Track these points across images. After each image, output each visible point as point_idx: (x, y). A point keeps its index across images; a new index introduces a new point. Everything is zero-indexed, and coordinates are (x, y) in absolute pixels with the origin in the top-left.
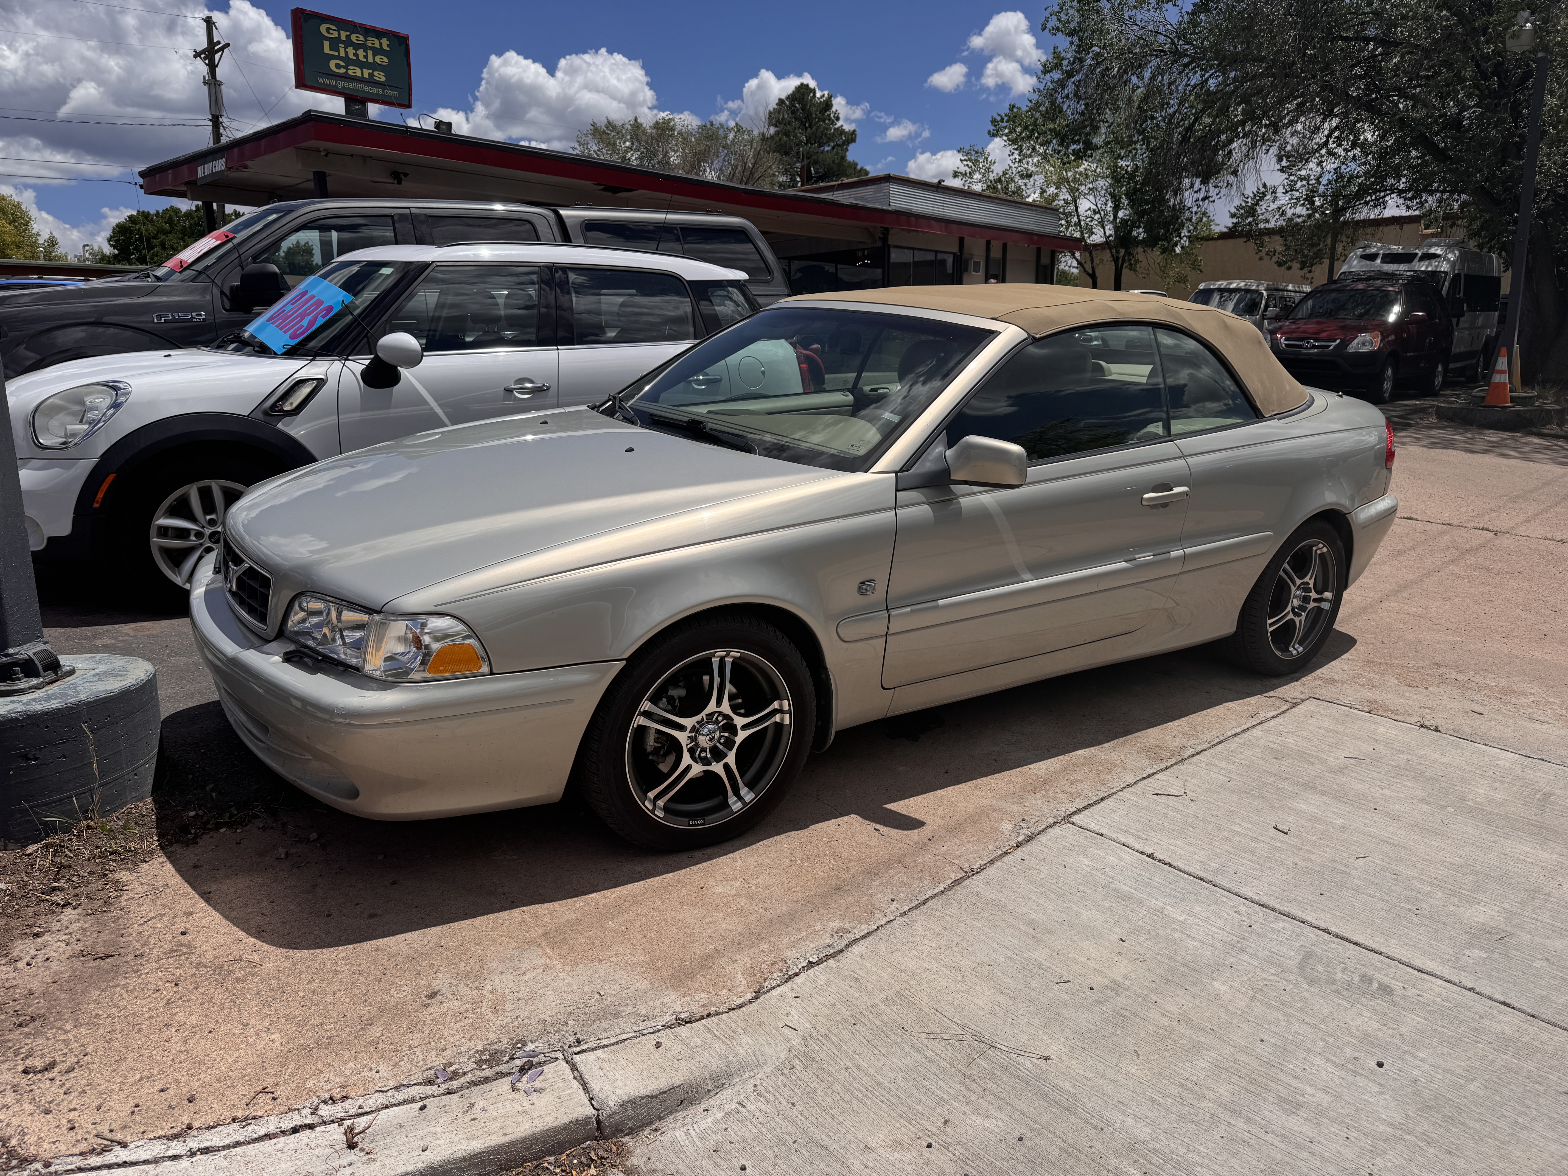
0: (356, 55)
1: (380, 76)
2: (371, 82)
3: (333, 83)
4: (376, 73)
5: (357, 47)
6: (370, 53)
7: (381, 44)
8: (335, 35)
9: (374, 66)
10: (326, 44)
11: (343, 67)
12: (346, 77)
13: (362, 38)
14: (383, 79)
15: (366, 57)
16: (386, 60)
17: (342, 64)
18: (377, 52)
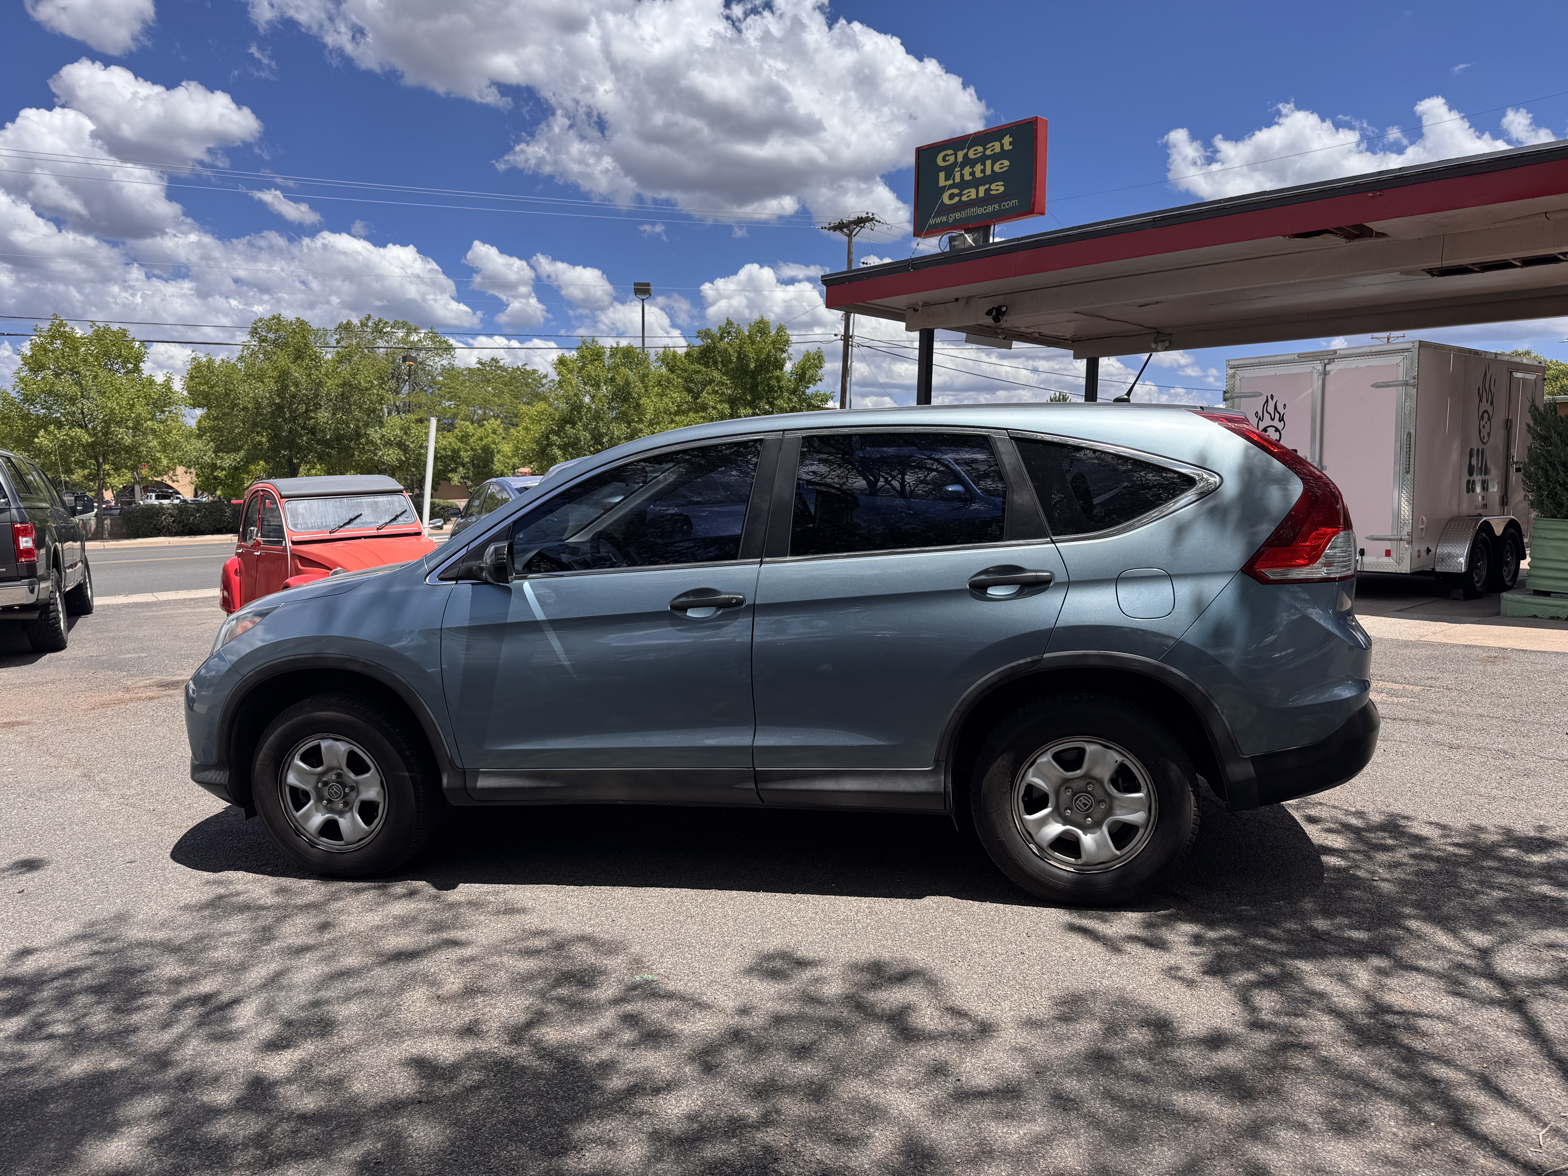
0: (972, 174)
1: (998, 188)
2: (989, 199)
3: (944, 219)
4: (993, 187)
5: (972, 163)
6: (989, 163)
7: (1002, 145)
8: (952, 159)
9: (995, 177)
10: (942, 175)
11: (957, 195)
12: (961, 206)
13: (980, 149)
14: (1002, 189)
15: (983, 171)
16: (1006, 163)
17: (956, 191)
18: (995, 158)
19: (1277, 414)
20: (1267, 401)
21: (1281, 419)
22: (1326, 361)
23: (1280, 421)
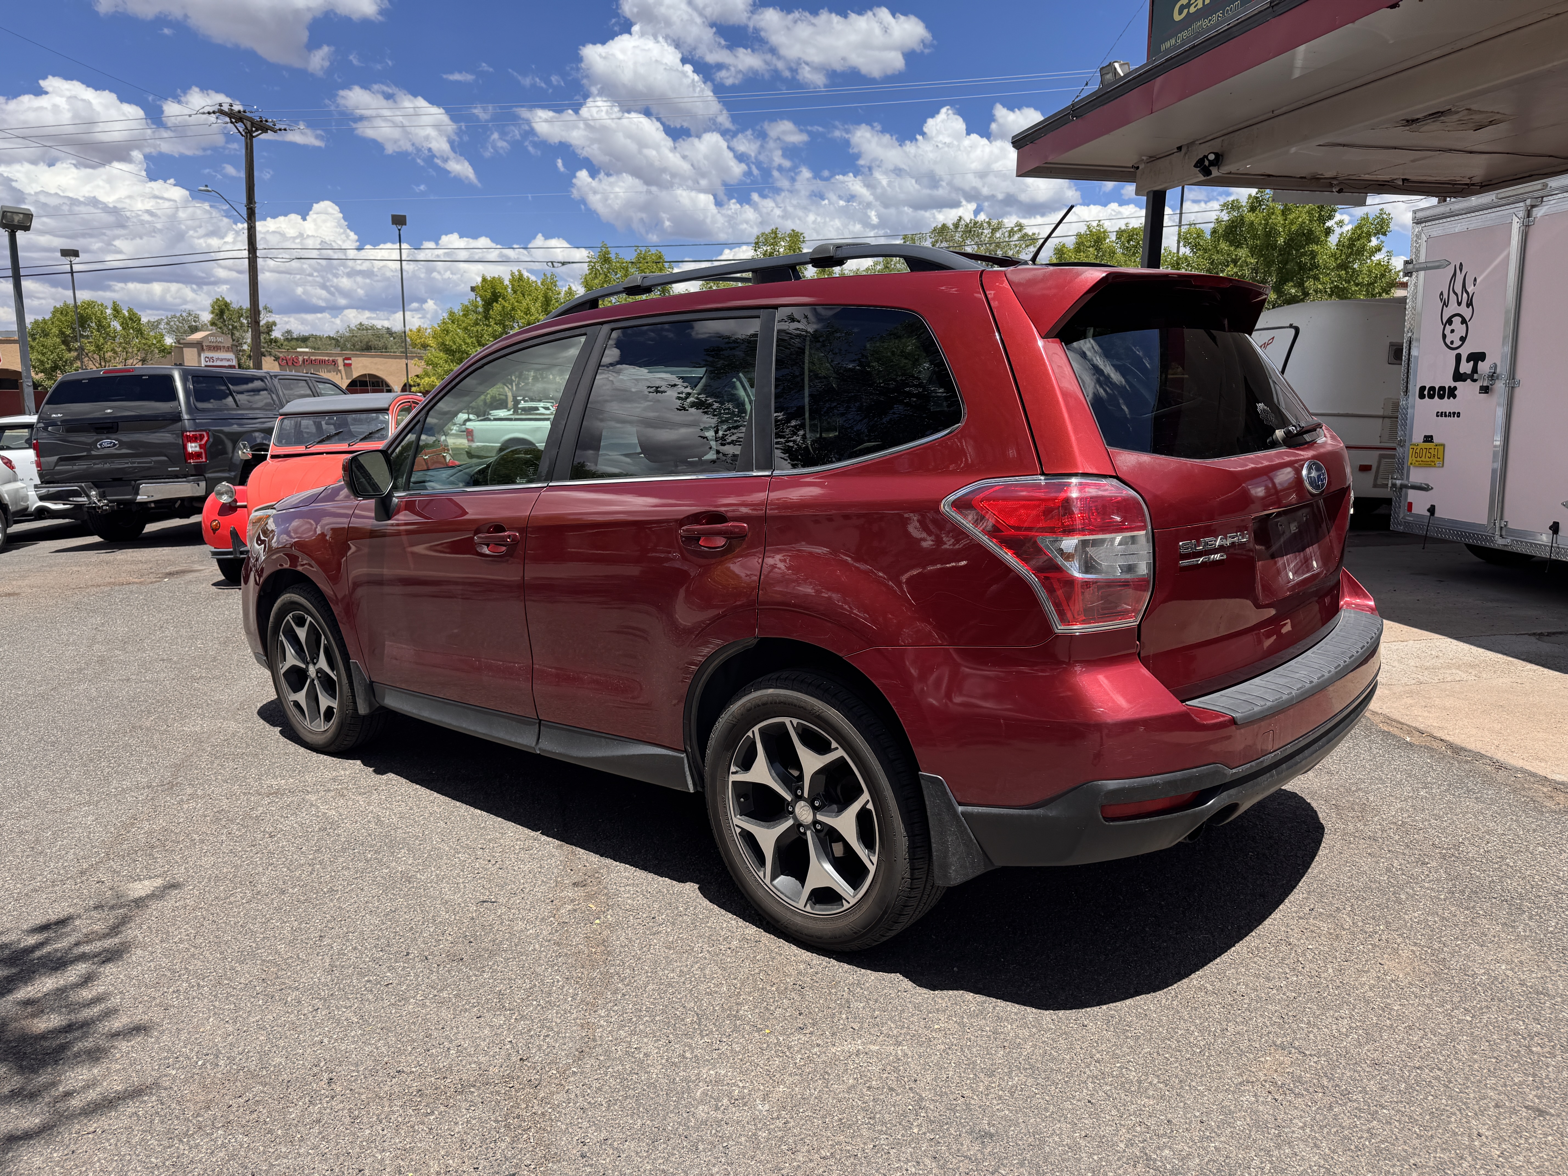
2: (1214, 4)
12: (1189, 21)
17: (1185, 1)
19: (1465, 295)
20: (1455, 274)
21: (1470, 304)
22: (1528, 202)
23: (1468, 306)
